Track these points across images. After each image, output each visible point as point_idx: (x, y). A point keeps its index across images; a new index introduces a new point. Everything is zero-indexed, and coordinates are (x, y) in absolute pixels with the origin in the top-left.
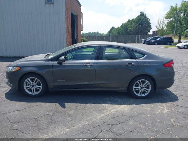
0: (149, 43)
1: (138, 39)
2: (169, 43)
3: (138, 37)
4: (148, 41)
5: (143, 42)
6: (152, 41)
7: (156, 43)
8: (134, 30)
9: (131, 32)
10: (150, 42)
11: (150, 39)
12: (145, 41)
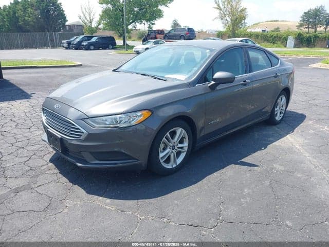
0: (78, 47)
1: (52, 40)
2: (111, 47)
3: (51, 35)
4: (75, 43)
5: (66, 45)
6: (85, 44)
7: (92, 47)
8: (34, 22)
9: (28, 27)
10: (81, 45)
11: (78, 40)
12: (69, 43)
